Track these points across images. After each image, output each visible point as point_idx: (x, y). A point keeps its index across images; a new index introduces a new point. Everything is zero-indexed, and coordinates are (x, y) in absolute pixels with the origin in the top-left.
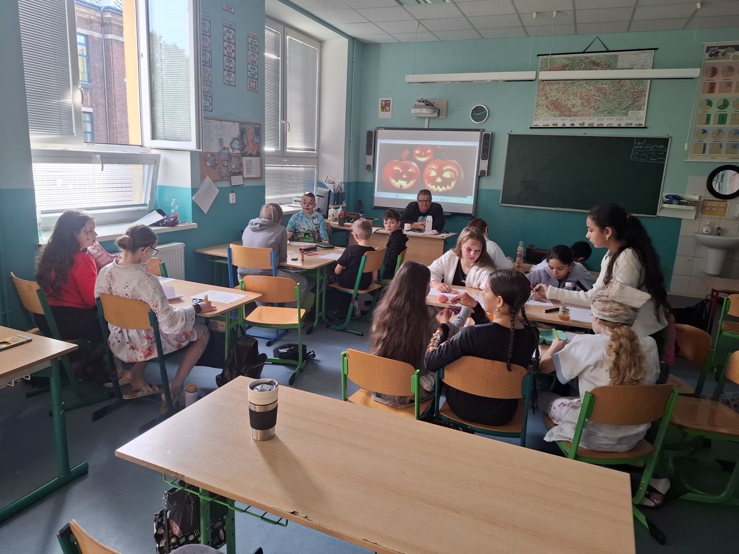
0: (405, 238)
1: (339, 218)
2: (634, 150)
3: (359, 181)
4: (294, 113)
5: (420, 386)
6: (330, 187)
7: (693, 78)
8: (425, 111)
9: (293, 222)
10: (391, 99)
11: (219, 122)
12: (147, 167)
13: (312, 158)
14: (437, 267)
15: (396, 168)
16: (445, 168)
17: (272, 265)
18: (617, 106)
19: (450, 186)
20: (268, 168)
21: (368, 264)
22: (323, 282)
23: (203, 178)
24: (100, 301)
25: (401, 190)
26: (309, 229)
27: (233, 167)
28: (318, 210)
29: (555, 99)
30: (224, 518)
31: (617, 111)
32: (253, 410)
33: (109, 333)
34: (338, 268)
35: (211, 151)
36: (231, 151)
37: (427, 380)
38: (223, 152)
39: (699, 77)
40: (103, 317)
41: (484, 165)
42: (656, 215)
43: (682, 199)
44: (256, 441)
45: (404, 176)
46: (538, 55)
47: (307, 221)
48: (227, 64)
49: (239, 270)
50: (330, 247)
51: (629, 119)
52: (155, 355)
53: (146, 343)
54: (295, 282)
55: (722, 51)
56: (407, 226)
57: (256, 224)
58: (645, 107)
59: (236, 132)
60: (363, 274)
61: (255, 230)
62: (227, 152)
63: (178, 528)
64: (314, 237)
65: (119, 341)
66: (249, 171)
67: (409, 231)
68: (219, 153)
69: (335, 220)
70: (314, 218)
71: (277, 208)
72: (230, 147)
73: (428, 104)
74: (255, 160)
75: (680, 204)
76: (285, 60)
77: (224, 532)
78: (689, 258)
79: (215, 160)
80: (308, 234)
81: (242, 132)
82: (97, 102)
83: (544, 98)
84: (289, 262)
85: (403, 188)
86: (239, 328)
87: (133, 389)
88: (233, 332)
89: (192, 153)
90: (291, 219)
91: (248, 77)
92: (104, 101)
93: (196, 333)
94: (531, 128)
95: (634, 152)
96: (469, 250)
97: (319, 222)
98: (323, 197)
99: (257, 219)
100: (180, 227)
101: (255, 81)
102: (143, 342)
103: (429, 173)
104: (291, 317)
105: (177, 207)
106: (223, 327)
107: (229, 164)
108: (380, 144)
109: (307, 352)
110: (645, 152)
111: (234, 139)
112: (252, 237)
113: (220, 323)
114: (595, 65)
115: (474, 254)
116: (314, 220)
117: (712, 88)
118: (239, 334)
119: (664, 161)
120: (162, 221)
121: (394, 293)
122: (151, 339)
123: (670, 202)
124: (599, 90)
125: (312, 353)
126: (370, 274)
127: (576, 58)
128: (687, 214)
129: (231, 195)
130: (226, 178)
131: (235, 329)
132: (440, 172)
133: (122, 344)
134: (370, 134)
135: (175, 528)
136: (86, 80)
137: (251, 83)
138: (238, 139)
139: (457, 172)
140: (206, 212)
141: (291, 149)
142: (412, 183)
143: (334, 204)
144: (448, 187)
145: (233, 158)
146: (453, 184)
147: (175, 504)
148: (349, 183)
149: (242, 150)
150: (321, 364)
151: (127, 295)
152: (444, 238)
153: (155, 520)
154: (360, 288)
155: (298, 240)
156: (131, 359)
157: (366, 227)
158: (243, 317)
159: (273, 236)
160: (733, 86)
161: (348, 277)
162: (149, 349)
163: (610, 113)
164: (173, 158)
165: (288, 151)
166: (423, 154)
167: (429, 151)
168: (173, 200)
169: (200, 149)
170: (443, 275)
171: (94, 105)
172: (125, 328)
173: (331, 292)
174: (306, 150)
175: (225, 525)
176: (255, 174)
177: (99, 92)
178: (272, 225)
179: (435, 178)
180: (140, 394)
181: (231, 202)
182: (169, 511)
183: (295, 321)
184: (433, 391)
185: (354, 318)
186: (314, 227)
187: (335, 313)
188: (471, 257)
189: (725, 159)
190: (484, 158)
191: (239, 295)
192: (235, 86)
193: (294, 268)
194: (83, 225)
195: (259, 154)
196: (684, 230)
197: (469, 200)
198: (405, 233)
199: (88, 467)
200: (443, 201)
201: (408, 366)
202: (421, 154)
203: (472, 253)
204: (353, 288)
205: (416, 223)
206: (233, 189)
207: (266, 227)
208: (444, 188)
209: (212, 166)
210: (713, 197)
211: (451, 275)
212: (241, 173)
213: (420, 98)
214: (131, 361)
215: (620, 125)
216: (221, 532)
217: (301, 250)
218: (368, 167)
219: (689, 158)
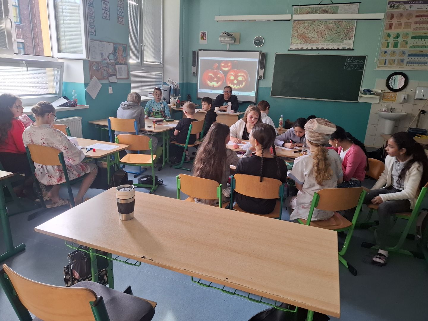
0: (216, 115)
1: (177, 104)
2: (347, 63)
3: (189, 82)
4: (148, 40)
5: (222, 194)
6: (171, 85)
7: (380, 19)
8: (227, 39)
9: (148, 105)
10: (206, 32)
11: (100, 42)
12: (56, 70)
13: (160, 67)
14: (233, 129)
15: (210, 74)
16: (239, 74)
17: (135, 130)
18: (337, 37)
19: (242, 85)
20: (132, 73)
21: (193, 129)
22: (167, 140)
23: (91, 77)
24: (28, 149)
25: (213, 88)
26: (158, 110)
27: (110, 71)
28: (164, 99)
29: (302, 32)
30: (107, 269)
31: (337, 40)
32: (119, 202)
33: (35, 168)
34: (176, 132)
35: (96, 60)
36: (108, 61)
37: (226, 191)
38: (104, 61)
39: (384, 19)
40: (31, 158)
41: (262, 72)
42: (357, 101)
43: (372, 92)
44: (122, 220)
45: (215, 79)
46: (293, 6)
47: (157, 105)
48: (104, 6)
49: (115, 133)
50: (171, 120)
51: (344, 45)
52: (64, 181)
53: (58, 173)
54: (149, 138)
55: (397, 4)
56: (217, 108)
57: (125, 105)
58: (353, 37)
59: (111, 49)
60: (191, 135)
61: (124, 109)
62: (106, 61)
63: (78, 274)
64: (162, 115)
65: (41, 173)
66: (120, 74)
67: (218, 111)
68: (101, 62)
69: (174, 105)
70: (161, 103)
71: (138, 96)
72: (108, 58)
73: (229, 35)
74: (124, 67)
75: (371, 94)
76: (141, 6)
77: (107, 277)
78: (375, 125)
79: (98, 66)
80: (158, 113)
81: (115, 49)
82: (27, 36)
83: (296, 32)
84: (146, 128)
85: (214, 86)
86: (116, 165)
87: (52, 202)
88: (112, 168)
89: (84, 61)
90: (147, 104)
91: (118, 14)
92: (31, 35)
93: (89, 168)
94: (288, 50)
95: (346, 64)
96: (251, 117)
97: (164, 106)
98: (166, 91)
99: (125, 102)
100: (78, 107)
101: (122, 17)
102: (56, 173)
103: (230, 77)
104: (148, 159)
105: (76, 95)
106: (105, 164)
107: (107, 69)
108: (201, 59)
109: (158, 180)
110: (352, 65)
111: (110, 54)
112: (122, 113)
113: (104, 163)
114: (326, 12)
115: (254, 120)
116: (161, 104)
117: (390, 27)
118: (116, 169)
119: (363, 69)
120: (67, 103)
121: (207, 142)
122: (61, 171)
123: (365, 94)
124: (327, 27)
125: (161, 181)
126: (195, 135)
127: (315, 8)
128: (374, 100)
129: (109, 88)
130: (106, 78)
131: (113, 165)
132: (236, 77)
133: (43, 174)
134: (194, 53)
135: (76, 275)
136: (19, 22)
137: (120, 18)
138: (112, 54)
139: (246, 77)
140: (94, 99)
141: (147, 62)
142: (219, 83)
143: (174, 96)
144: (241, 86)
145: (110, 65)
146: (244, 84)
147: (75, 261)
148: (182, 83)
149: (115, 61)
150: (166, 187)
151: (44, 143)
152: (238, 115)
153: (64, 271)
154: (189, 143)
155: (152, 117)
156: (49, 183)
157: (192, 107)
158: (118, 159)
159: (136, 112)
160: (402, 25)
161: (182, 137)
162: (60, 177)
163: (334, 41)
164: (72, 64)
165: (144, 63)
166: (226, 66)
167: (229, 64)
168: (73, 91)
169: (88, 58)
170: (237, 134)
171: (25, 38)
172: (44, 165)
173: (172, 146)
174: (156, 62)
175: (107, 273)
176: (125, 76)
177: (27, 29)
178: (135, 106)
179: (233, 80)
180: (57, 205)
181: (110, 93)
182: (72, 265)
183: (150, 161)
184: (229, 198)
185: (185, 162)
186: (161, 109)
187: (175, 158)
188: (252, 122)
189: (396, 69)
190: (261, 68)
191: (115, 146)
192: (109, 20)
193: (149, 132)
194: (14, 102)
195: (126, 64)
196: (373, 110)
197: (253, 94)
198: (215, 111)
199: (25, 246)
200: (238, 94)
201: (215, 182)
202: (225, 66)
203: (253, 119)
204: (185, 144)
205: (222, 107)
206: (111, 84)
207: (131, 107)
208: (238, 87)
209: (97, 70)
210: (389, 90)
211: (241, 134)
212: (115, 75)
213: (223, 31)
214: (49, 184)
215: (339, 48)
216: (105, 277)
217: (153, 121)
218: (194, 74)
219: (377, 67)
